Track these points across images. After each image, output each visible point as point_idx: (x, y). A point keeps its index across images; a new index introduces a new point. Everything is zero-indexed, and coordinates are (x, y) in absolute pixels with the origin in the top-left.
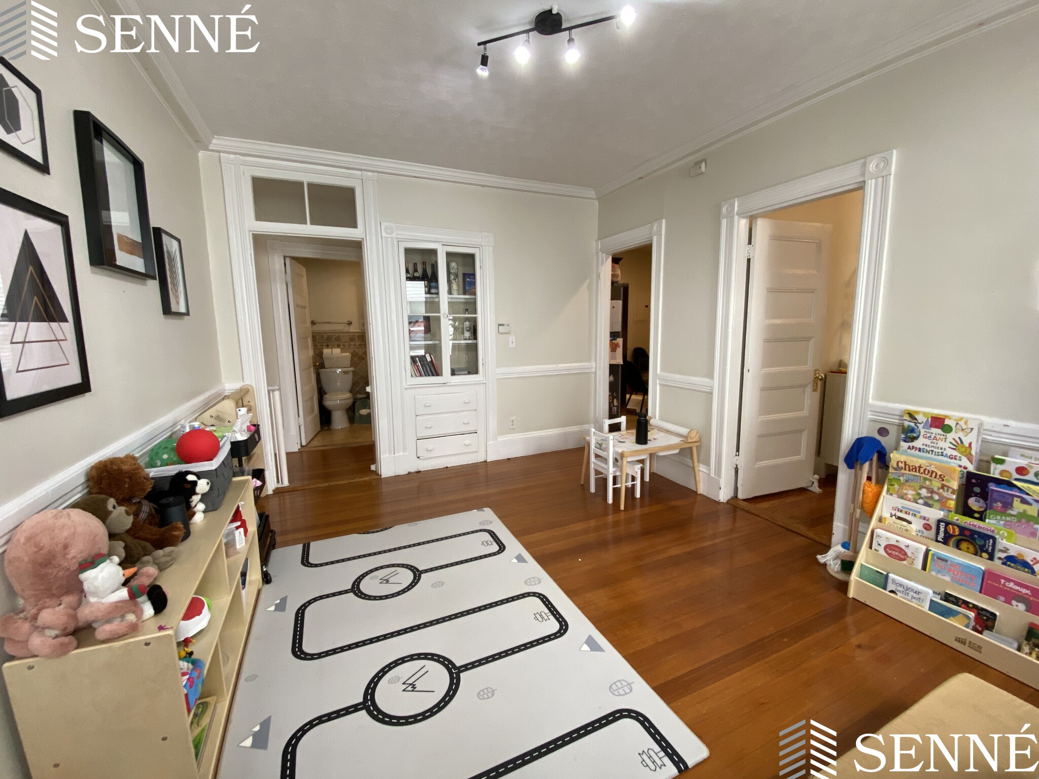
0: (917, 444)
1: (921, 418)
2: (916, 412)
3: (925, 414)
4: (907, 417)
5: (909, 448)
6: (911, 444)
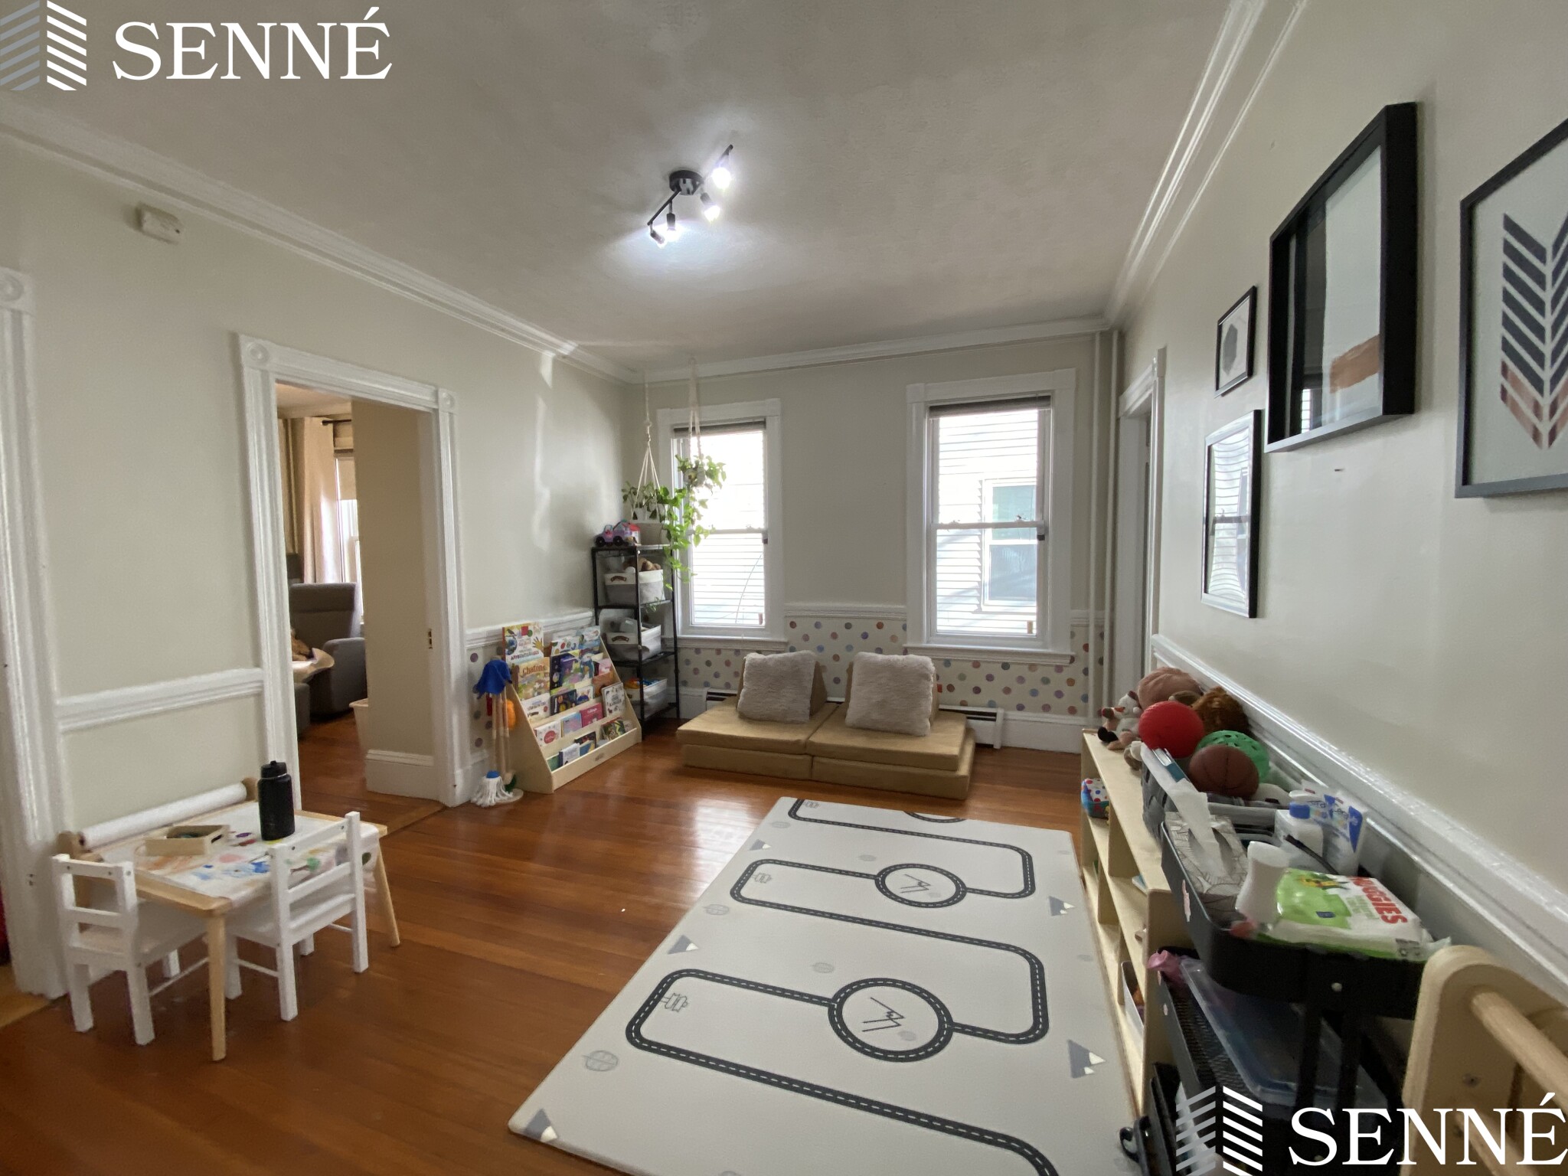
0: (516, 653)
1: (516, 631)
2: (513, 627)
3: (517, 626)
4: (507, 634)
5: (512, 659)
6: (512, 655)
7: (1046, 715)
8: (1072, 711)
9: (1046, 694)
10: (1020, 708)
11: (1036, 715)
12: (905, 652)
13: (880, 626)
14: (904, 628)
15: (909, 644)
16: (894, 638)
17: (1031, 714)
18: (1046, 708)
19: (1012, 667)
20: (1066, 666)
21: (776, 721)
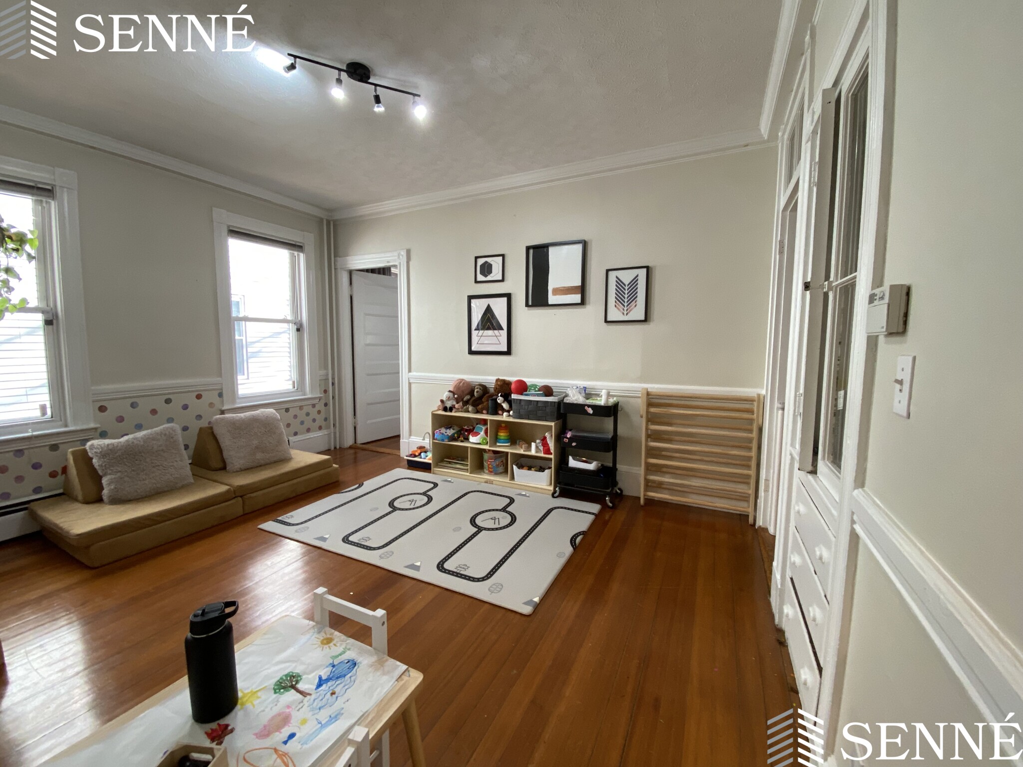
7: (310, 434)
8: (320, 428)
9: (308, 423)
10: (296, 434)
11: (304, 435)
12: (223, 412)
13: (199, 397)
14: (221, 395)
15: (225, 408)
16: (211, 405)
17: (301, 436)
18: (308, 430)
19: (291, 410)
20: (317, 404)
21: (165, 492)
